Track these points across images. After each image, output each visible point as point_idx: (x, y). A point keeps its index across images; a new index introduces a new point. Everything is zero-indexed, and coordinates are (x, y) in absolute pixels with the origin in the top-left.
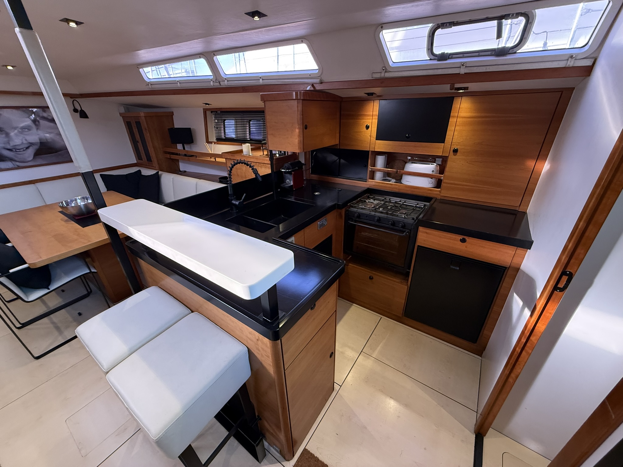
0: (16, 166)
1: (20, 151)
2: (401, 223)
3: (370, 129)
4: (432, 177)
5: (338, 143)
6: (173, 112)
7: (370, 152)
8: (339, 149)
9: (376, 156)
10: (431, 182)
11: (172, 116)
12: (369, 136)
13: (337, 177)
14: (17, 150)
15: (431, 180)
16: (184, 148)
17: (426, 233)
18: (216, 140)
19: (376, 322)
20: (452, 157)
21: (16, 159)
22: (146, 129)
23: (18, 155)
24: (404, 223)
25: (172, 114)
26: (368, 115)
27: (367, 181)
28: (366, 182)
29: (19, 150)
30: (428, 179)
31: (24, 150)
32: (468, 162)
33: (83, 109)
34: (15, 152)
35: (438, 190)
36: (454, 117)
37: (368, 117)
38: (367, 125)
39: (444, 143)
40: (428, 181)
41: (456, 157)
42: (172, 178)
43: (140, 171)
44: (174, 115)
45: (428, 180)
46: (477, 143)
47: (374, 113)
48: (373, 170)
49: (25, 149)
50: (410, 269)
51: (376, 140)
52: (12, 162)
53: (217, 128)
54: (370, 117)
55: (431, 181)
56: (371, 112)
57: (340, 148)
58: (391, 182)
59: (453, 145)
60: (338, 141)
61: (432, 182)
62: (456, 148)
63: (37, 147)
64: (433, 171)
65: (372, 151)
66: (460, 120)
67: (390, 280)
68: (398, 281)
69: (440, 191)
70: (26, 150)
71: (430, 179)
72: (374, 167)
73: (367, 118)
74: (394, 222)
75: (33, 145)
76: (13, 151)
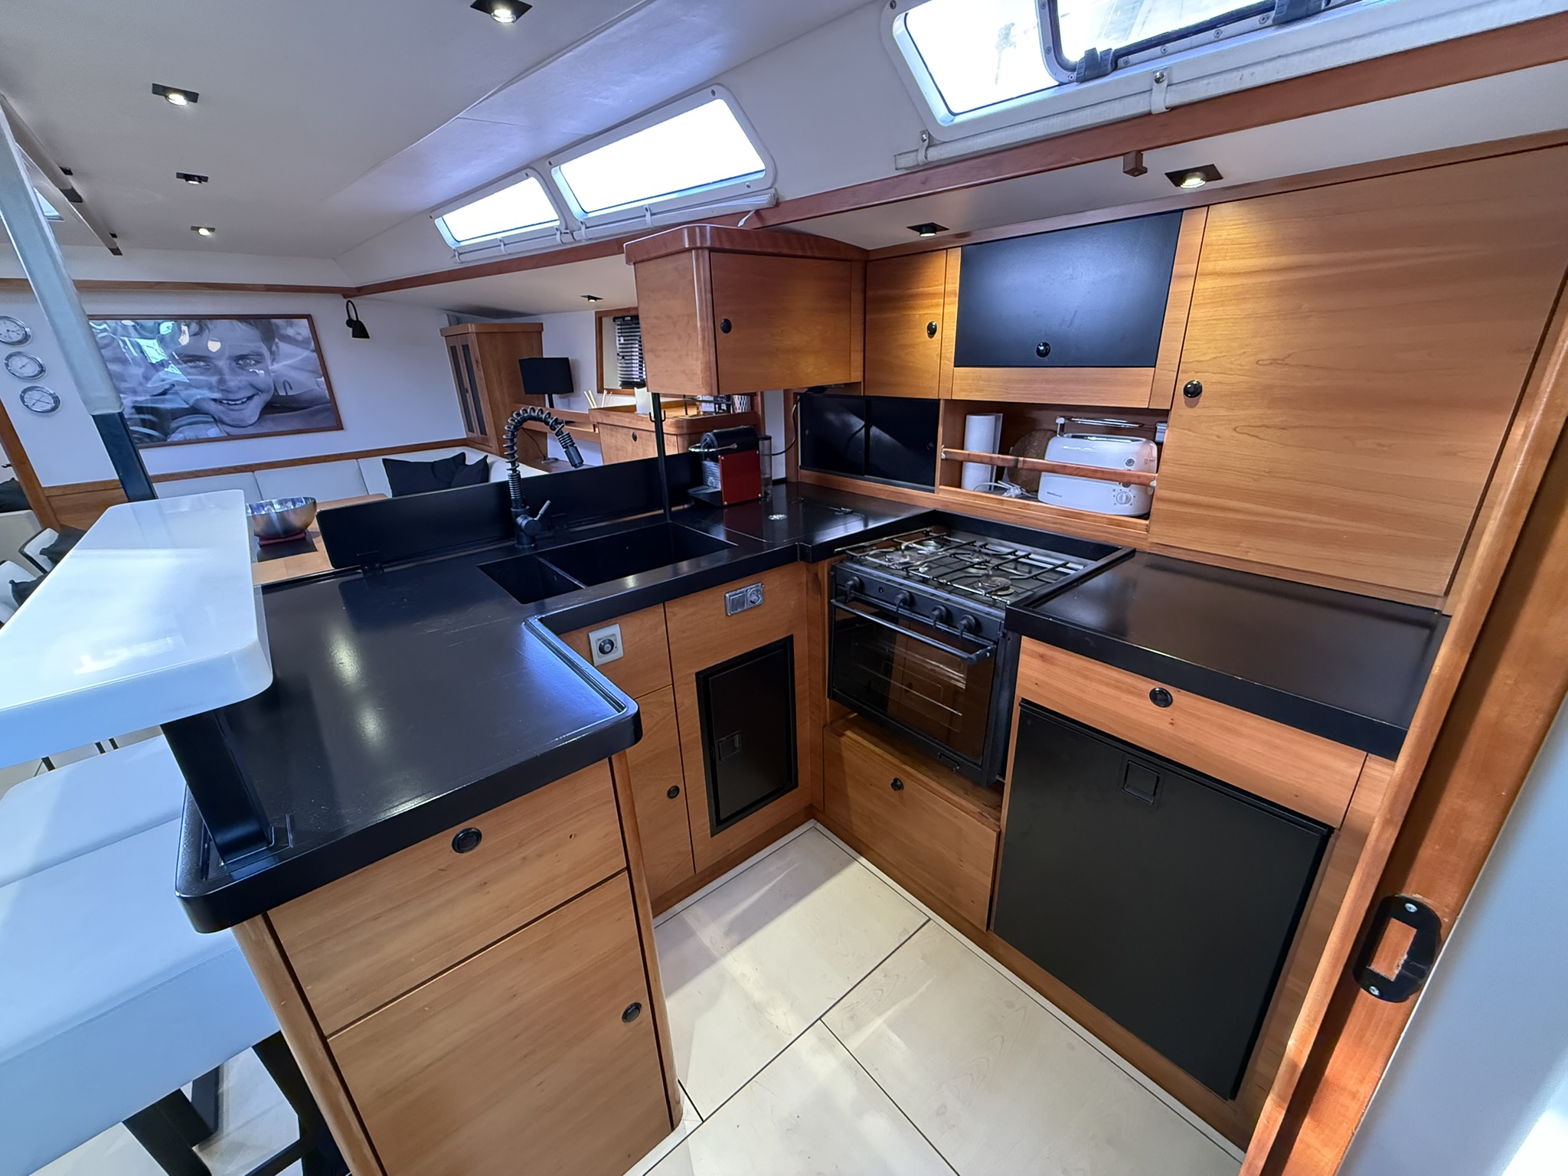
0: (227, 435)
1: (236, 404)
2: (965, 618)
3: (937, 335)
4: (1126, 479)
5: (860, 379)
6: (542, 324)
7: (942, 402)
8: (864, 396)
9: (968, 417)
10: (1124, 498)
11: (541, 332)
12: (938, 355)
13: (860, 477)
14: (230, 402)
15: (1124, 489)
16: (551, 404)
17: (1042, 657)
18: (622, 385)
19: (905, 930)
20: (1181, 410)
21: (226, 419)
22: (477, 362)
23: (231, 412)
24: (975, 618)
25: (539, 328)
26: (934, 295)
27: (935, 491)
28: (933, 492)
29: (234, 403)
30: (1114, 487)
31: (243, 403)
32: (1237, 429)
33: (360, 319)
34: (226, 405)
35: (1141, 524)
36: (1183, 277)
37: (934, 301)
38: (931, 324)
39: (1155, 367)
40: (1114, 493)
41: (1197, 411)
43: (463, 454)
44: (543, 330)
45: (1114, 490)
46: (1269, 362)
47: (949, 287)
48: (949, 457)
49: (244, 400)
50: (1003, 775)
51: (955, 366)
52: (220, 425)
53: (623, 357)
54: (939, 300)
55: (1125, 492)
56: (941, 285)
57: (866, 394)
58: (1005, 494)
59: (1185, 372)
60: (861, 374)
61: (1128, 498)
62: (1195, 383)
64: (1130, 462)
65: (946, 400)
66: (1207, 286)
67: (948, 800)
68: (971, 807)
69: (1147, 525)
70: (248, 402)
71: (1120, 487)
72: (963, 449)
73: (927, 302)
74: (947, 609)
75: (261, 392)
76: (222, 402)
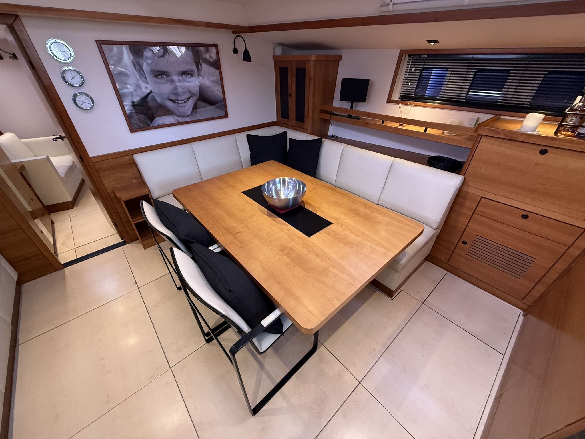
0: (177, 122)
6: (342, 55)
11: (339, 61)
16: (352, 108)
18: (399, 98)
21: (177, 112)
23: (179, 108)
25: (340, 57)
29: (180, 102)
33: (247, 49)
34: (177, 104)
42: (342, 149)
43: (285, 132)
44: (341, 60)
52: (174, 116)
63: (195, 98)
75: (193, 95)
76: (176, 102)
